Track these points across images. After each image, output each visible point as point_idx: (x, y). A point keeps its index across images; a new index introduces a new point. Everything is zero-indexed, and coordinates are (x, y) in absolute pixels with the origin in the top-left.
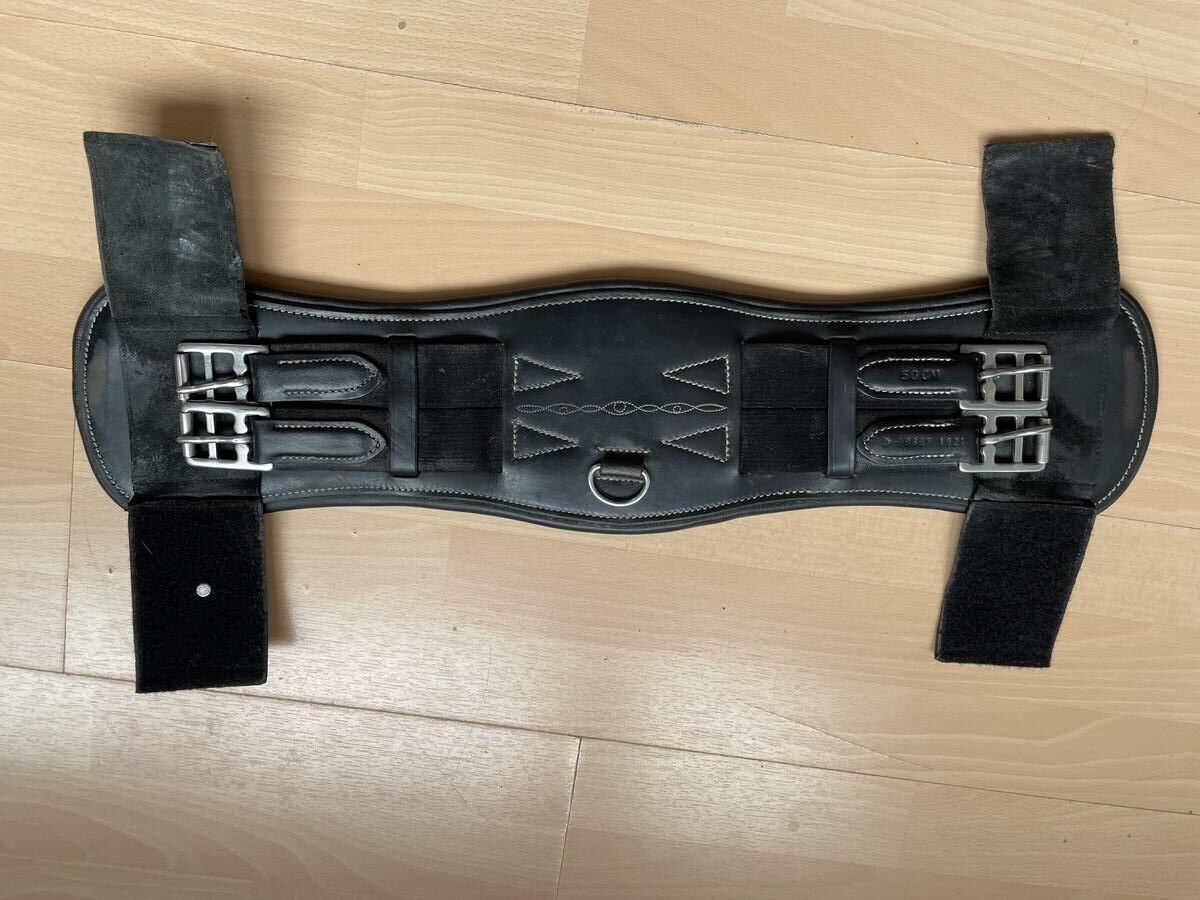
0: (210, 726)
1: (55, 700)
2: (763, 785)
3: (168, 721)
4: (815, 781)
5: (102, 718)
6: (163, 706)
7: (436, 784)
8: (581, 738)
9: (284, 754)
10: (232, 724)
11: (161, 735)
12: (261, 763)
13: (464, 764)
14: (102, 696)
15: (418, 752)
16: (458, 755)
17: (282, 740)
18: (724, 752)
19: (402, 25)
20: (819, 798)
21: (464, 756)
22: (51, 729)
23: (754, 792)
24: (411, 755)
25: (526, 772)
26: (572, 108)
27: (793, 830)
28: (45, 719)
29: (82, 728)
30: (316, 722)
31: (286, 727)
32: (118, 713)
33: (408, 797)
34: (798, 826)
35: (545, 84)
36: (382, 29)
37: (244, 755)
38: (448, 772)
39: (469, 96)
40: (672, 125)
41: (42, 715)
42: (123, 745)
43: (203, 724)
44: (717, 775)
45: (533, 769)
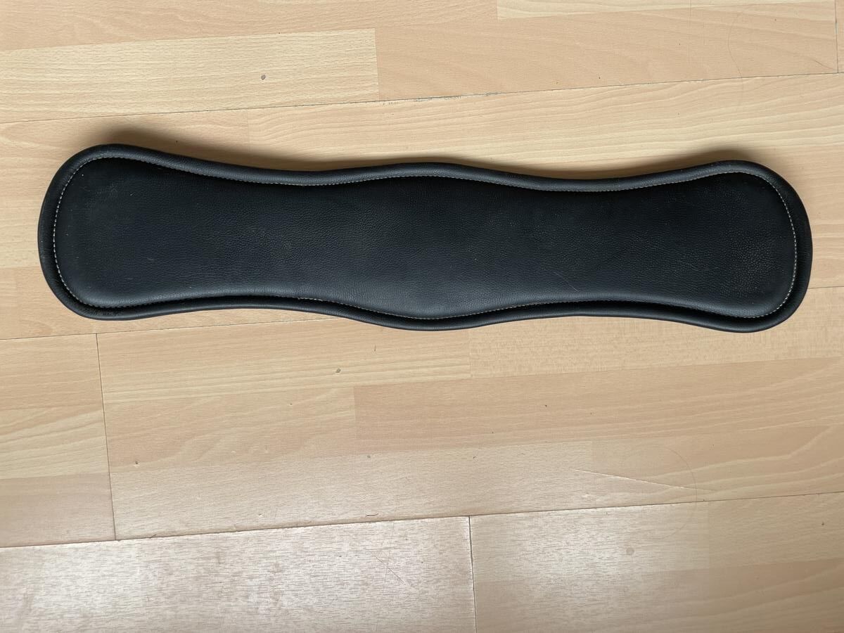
1: (113, 561)
4: (637, 515)
5: (147, 567)
6: (185, 550)
7: (377, 569)
8: (469, 516)
9: (271, 568)
10: (233, 554)
12: (256, 578)
13: (393, 551)
14: (143, 551)
15: (361, 548)
16: (388, 546)
19: (263, 77)
20: (644, 528)
21: (392, 545)
22: (112, 582)
24: (357, 551)
25: (437, 548)
26: (378, 104)
27: (631, 555)
30: (288, 541)
31: (269, 548)
33: (360, 583)
34: (633, 551)
36: (251, 82)
38: (383, 559)
39: (313, 110)
40: (443, 100)
41: (105, 573)
42: (162, 583)
43: (213, 558)
44: (569, 524)
45: (441, 545)
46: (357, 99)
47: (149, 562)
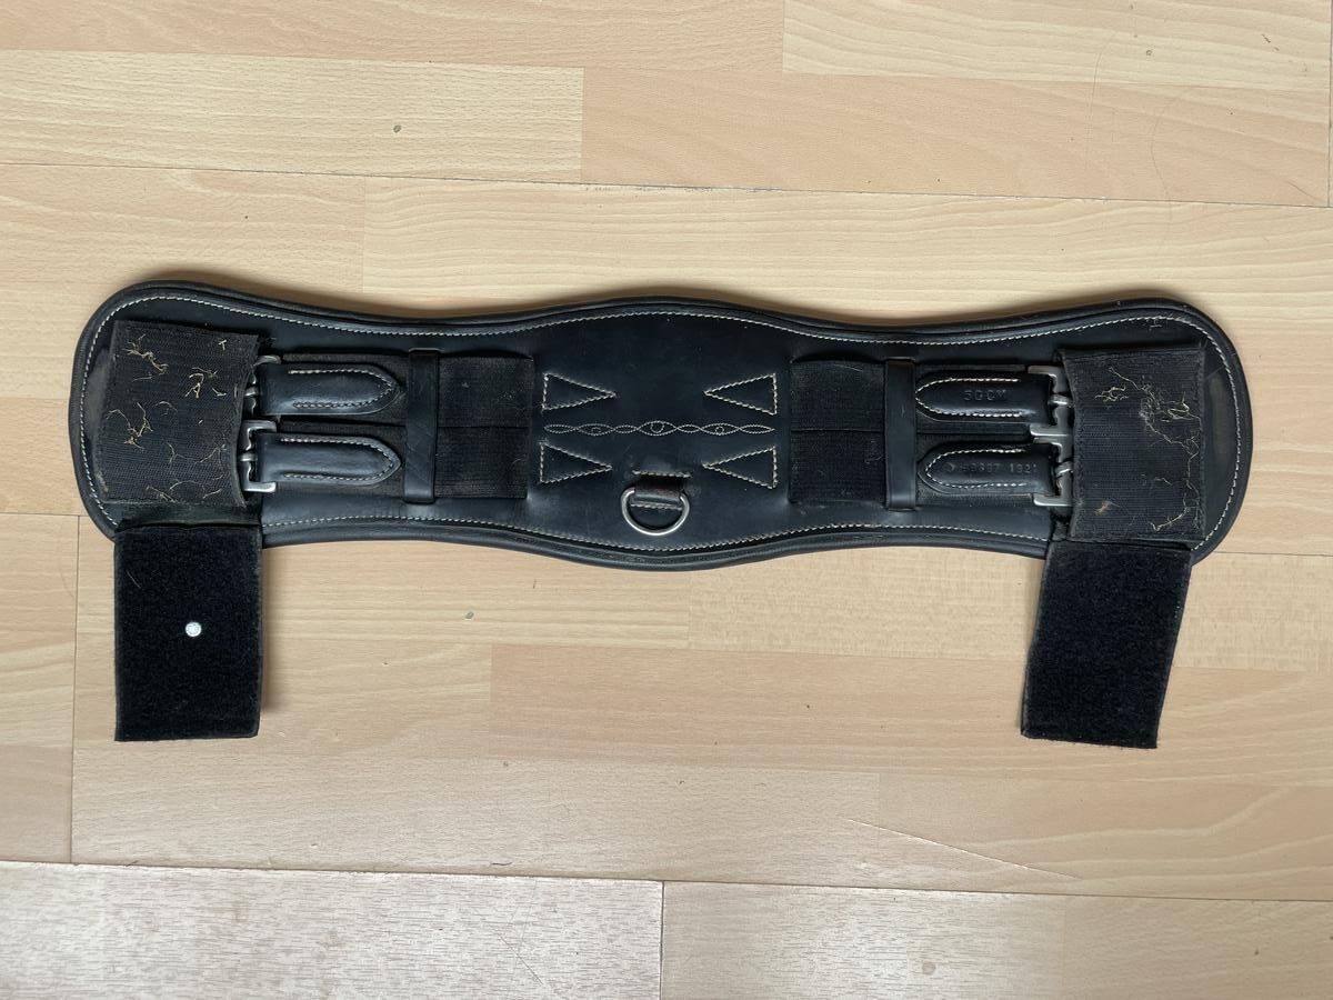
0: (236, 911)
1: (63, 897)
2: (884, 918)
3: (187, 911)
4: (945, 908)
5: (116, 914)
6: (182, 892)
7: (500, 958)
8: (663, 881)
9: (322, 937)
10: (261, 907)
11: (181, 928)
12: (296, 952)
13: (530, 929)
14: (114, 887)
15: (477, 919)
16: (523, 919)
17: (319, 920)
18: (833, 882)
19: (397, 129)
20: (953, 929)
21: (530, 919)
22: (57, 932)
23: (875, 929)
24: (469, 923)
25: (604, 931)
26: (577, 188)
27: (928, 974)
28: (51, 921)
29: (93, 928)
30: (355, 894)
31: (323, 904)
32: (131, 906)
33: (470, 978)
34: (934, 968)
35: (547, 168)
36: (376, 135)
37: (277, 944)
38: (513, 941)
39: (472, 188)
40: (682, 192)
41: (49, 917)
42: (139, 944)
43: (229, 910)
44: (829, 912)
45: (612, 927)
46: (545, 177)
47: (121, 906)
